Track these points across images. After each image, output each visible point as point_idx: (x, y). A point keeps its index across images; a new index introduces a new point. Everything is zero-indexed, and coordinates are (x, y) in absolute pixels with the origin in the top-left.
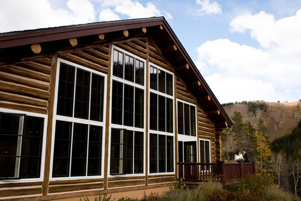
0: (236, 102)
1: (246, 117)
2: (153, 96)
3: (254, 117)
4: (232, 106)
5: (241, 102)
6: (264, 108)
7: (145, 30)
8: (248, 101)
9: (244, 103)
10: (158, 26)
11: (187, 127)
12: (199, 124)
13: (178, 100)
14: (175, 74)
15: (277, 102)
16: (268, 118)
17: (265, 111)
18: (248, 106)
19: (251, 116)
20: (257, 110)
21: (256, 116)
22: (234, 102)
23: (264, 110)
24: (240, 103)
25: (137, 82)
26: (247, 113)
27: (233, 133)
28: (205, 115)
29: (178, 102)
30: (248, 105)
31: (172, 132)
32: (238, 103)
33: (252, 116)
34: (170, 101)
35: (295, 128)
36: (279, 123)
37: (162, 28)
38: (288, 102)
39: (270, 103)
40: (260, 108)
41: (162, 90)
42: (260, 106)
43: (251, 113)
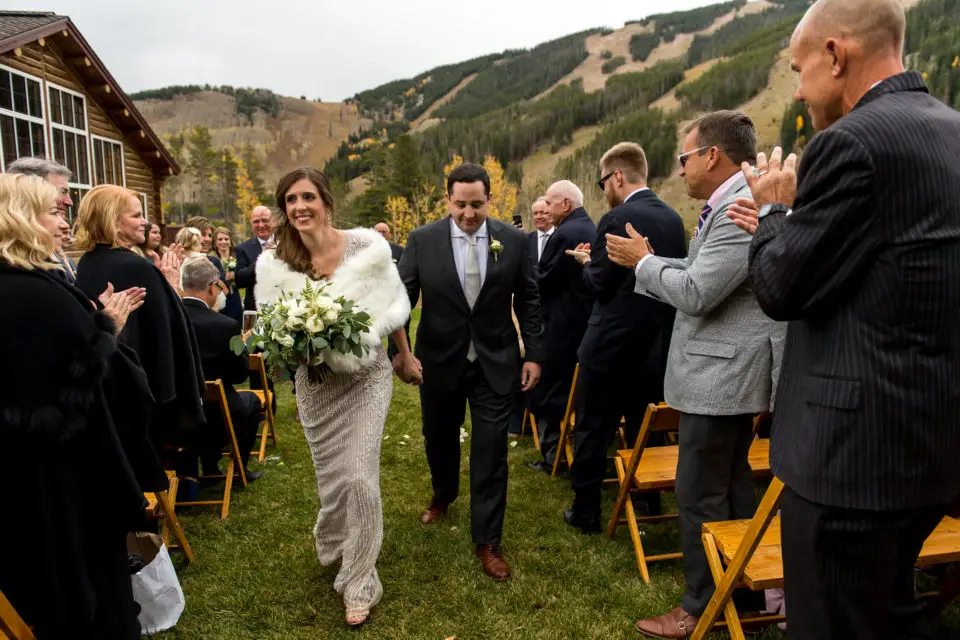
0: (207, 86)
1: (231, 126)
2: (57, 133)
3: (248, 128)
4: (197, 94)
5: (219, 86)
6: (273, 109)
7: (42, 43)
8: (236, 86)
9: (226, 90)
10: (61, 32)
11: (109, 173)
12: (127, 171)
13: (93, 136)
14: (87, 97)
15: (299, 97)
16: (278, 133)
17: (274, 116)
18: (234, 99)
19: (241, 123)
20: (256, 111)
21: (252, 124)
22: (201, 84)
23: (271, 114)
24: (216, 90)
25: (33, 114)
26: (234, 116)
27: (193, 168)
28: (136, 157)
29: (95, 139)
30: (236, 97)
31: (88, 183)
32: (212, 87)
33: (245, 125)
34: (81, 138)
35: (331, 159)
36: (300, 145)
37: (66, 34)
38: (323, 100)
39: (285, 98)
40: (262, 108)
41: (68, 123)
42: (263, 102)
43: (243, 118)
